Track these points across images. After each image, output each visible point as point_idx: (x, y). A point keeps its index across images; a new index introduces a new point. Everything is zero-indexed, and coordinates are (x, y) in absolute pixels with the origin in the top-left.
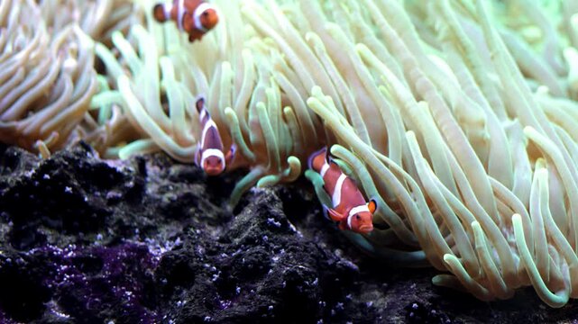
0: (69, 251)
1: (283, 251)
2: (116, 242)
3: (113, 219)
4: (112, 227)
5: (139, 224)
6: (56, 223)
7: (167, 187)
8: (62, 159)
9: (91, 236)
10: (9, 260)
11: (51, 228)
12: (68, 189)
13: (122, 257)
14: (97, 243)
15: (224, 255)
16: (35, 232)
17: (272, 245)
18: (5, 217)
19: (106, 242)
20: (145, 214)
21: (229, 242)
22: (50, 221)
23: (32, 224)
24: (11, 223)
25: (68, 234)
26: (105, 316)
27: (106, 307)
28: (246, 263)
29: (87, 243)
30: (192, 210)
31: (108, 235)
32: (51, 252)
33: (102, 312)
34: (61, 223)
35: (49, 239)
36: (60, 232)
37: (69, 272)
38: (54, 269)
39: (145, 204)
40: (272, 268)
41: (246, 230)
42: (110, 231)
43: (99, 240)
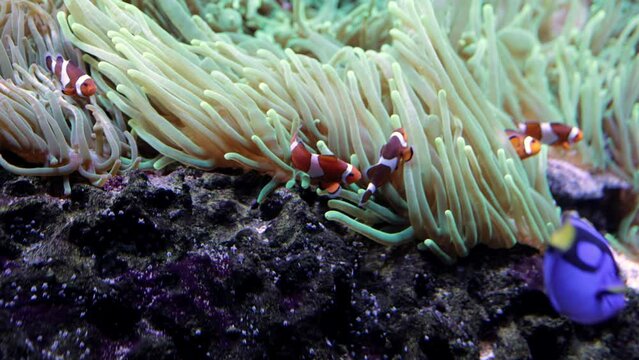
0: (149, 273)
1: (321, 249)
2: (183, 256)
3: (177, 236)
4: (178, 243)
5: (196, 234)
6: (130, 248)
7: (205, 196)
8: (131, 194)
9: (162, 254)
10: (105, 296)
11: (128, 253)
12: (141, 220)
13: (192, 269)
14: (168, 260)
15: (277, 259)
16: (115, 260)
17: (312, 245)
18: (87, 251)
19: (175, 257)
20: (197, 224)
21: (279, 246)
22: (125, 246)
23: (110, 252)
24: (93, 256)
25: (142, 256)
26: (192, 326)
27: (190, 318)
28: (302, 268)
29: (160, 261)
30: (234, 216)
31: (175, 251)
32: (135, 277)
33: (189, 323)
34: (135, 247)
35: (130, 265)
36: (136, 256)
37: (154, 293)
38: (141, 292)
39: (195, 215)
40: (321, 267)
41: (292, 235)
42: (176, 247)
43: (169, 257)
